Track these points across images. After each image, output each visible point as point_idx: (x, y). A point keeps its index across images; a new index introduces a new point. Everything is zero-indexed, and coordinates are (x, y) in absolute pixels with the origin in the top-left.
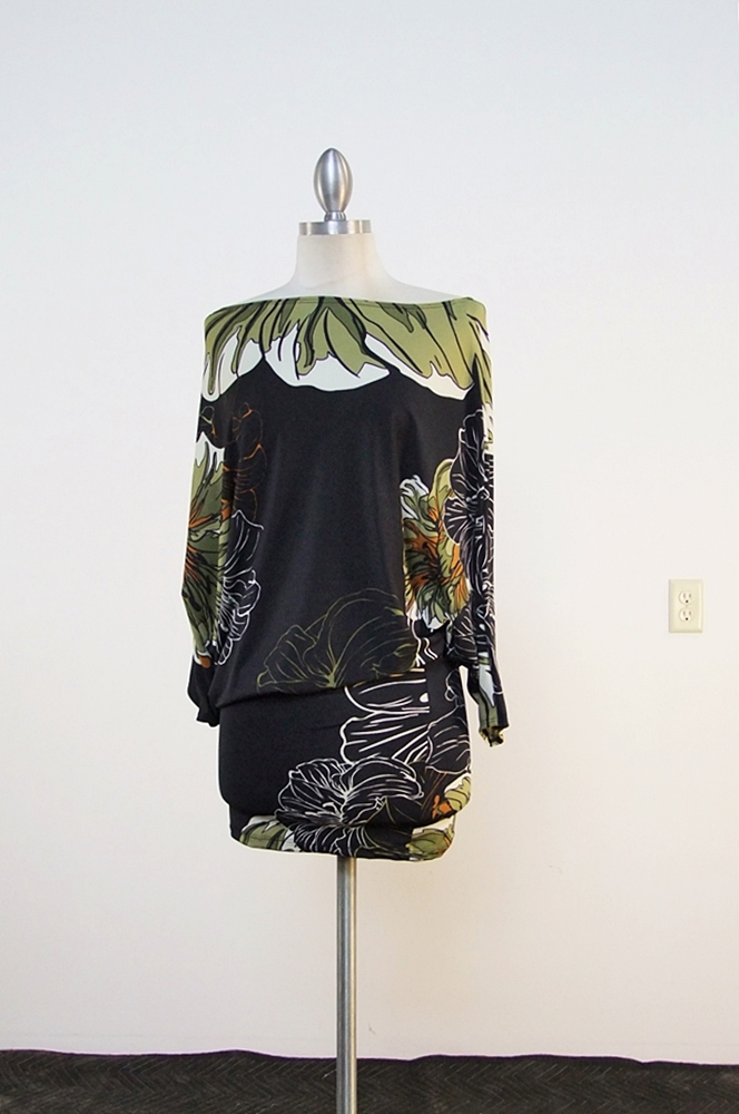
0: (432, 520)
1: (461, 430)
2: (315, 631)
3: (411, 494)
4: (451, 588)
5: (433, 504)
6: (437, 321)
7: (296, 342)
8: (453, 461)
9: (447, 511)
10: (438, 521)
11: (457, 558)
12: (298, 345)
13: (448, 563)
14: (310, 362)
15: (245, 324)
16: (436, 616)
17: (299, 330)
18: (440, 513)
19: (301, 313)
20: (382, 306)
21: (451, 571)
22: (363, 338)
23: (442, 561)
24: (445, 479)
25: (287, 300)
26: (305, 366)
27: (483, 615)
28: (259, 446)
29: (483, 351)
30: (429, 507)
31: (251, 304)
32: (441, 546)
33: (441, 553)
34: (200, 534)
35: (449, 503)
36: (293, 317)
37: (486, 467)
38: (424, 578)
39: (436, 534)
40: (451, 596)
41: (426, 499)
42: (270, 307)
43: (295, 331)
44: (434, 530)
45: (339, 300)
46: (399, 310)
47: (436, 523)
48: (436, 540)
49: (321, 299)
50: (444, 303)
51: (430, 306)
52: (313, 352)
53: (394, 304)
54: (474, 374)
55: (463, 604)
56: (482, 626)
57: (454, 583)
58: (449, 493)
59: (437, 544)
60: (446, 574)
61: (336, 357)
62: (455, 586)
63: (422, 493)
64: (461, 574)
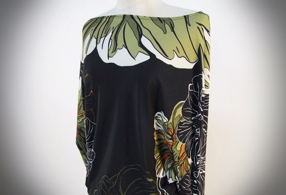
0: (169, 134)
1: (190, 85)
2: (114, 179)
3: (161, 119)
4: (179, 166)
5: (170, 126)
6: (180, 27)
7: (110, 39)
8: (184, 102)
9: (179, 128)
10: (173, 134)
11: (183, 151)
12: (111, 40)
13: (178, 155)
14: (115, 50)
15: (94, 28)
16: (171, 177)
17: (113, 33)
18: (174, 131)
19: (115, 23)
20: (152, 19)
21: (179, 158)
22: (140, 37)
23: (174, 154)
24: (179, 112)
25: (111, 16)
26: (112, 53)
27: (196, 176)
28: (92, 91)
29: (205, 41)
30: (168, 128)
31: (99, 18)
32: (174, 147)
33: (174, 150)
34: (81, 120)
35: (180, 124)
36: (112, 26)
37: (202, 103)
38: (168, 156)
39: (172, 141)
40: (178, 170)
41: (166, 124)
42: (105, 19)
43: (111, 33)
44: (170, 139)
45: (132, 16)
46: (161, 21)
47: (172, 136)
48: (171, 144)
49: (124, 16)
50: (185, 16)
51: (177, 18)
52: (117, 45)
53: (159, 18)
54: (199, 55)
55: (185, 173)
56: (195, 181)
57: (180, 164)
58: (181, 119)
59: (172, 146)
60: (176, 160)
61: (126, 48)
62: (181, 165)
63: (165, 121)
64: (185, 159)
